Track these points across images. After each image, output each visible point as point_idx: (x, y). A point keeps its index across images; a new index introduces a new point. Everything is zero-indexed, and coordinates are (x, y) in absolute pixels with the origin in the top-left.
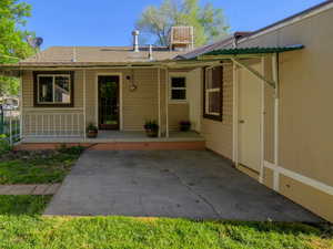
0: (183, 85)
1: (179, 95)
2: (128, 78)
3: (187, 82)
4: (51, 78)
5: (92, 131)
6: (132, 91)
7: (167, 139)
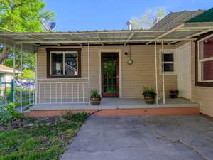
0: (171, 60)
1: (168, 68)
2: (126, 54)
3: (175, 57)
4: (62, 55)
5: (96, 99)
6: (129, 64)
7: (164, 105)
